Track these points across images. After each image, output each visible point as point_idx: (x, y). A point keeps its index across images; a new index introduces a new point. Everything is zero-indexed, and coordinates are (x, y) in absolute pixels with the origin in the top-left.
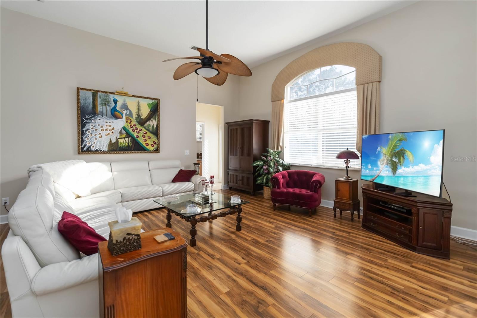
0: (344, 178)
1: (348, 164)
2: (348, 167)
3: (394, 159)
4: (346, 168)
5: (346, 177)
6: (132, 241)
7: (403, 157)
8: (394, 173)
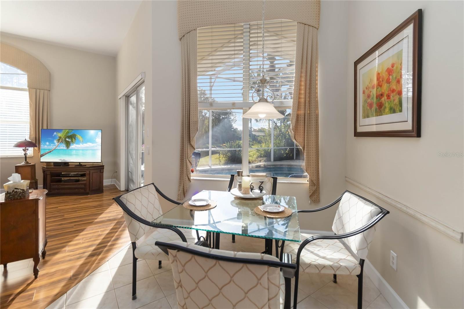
0: (23, 163)
1: (26, 152)
2: (26, 154)
3: (67, 140)
4: (24, 156)
5: (24, 162)
6: (19, 193)
7: (75, 138)
8: (67, 148)
